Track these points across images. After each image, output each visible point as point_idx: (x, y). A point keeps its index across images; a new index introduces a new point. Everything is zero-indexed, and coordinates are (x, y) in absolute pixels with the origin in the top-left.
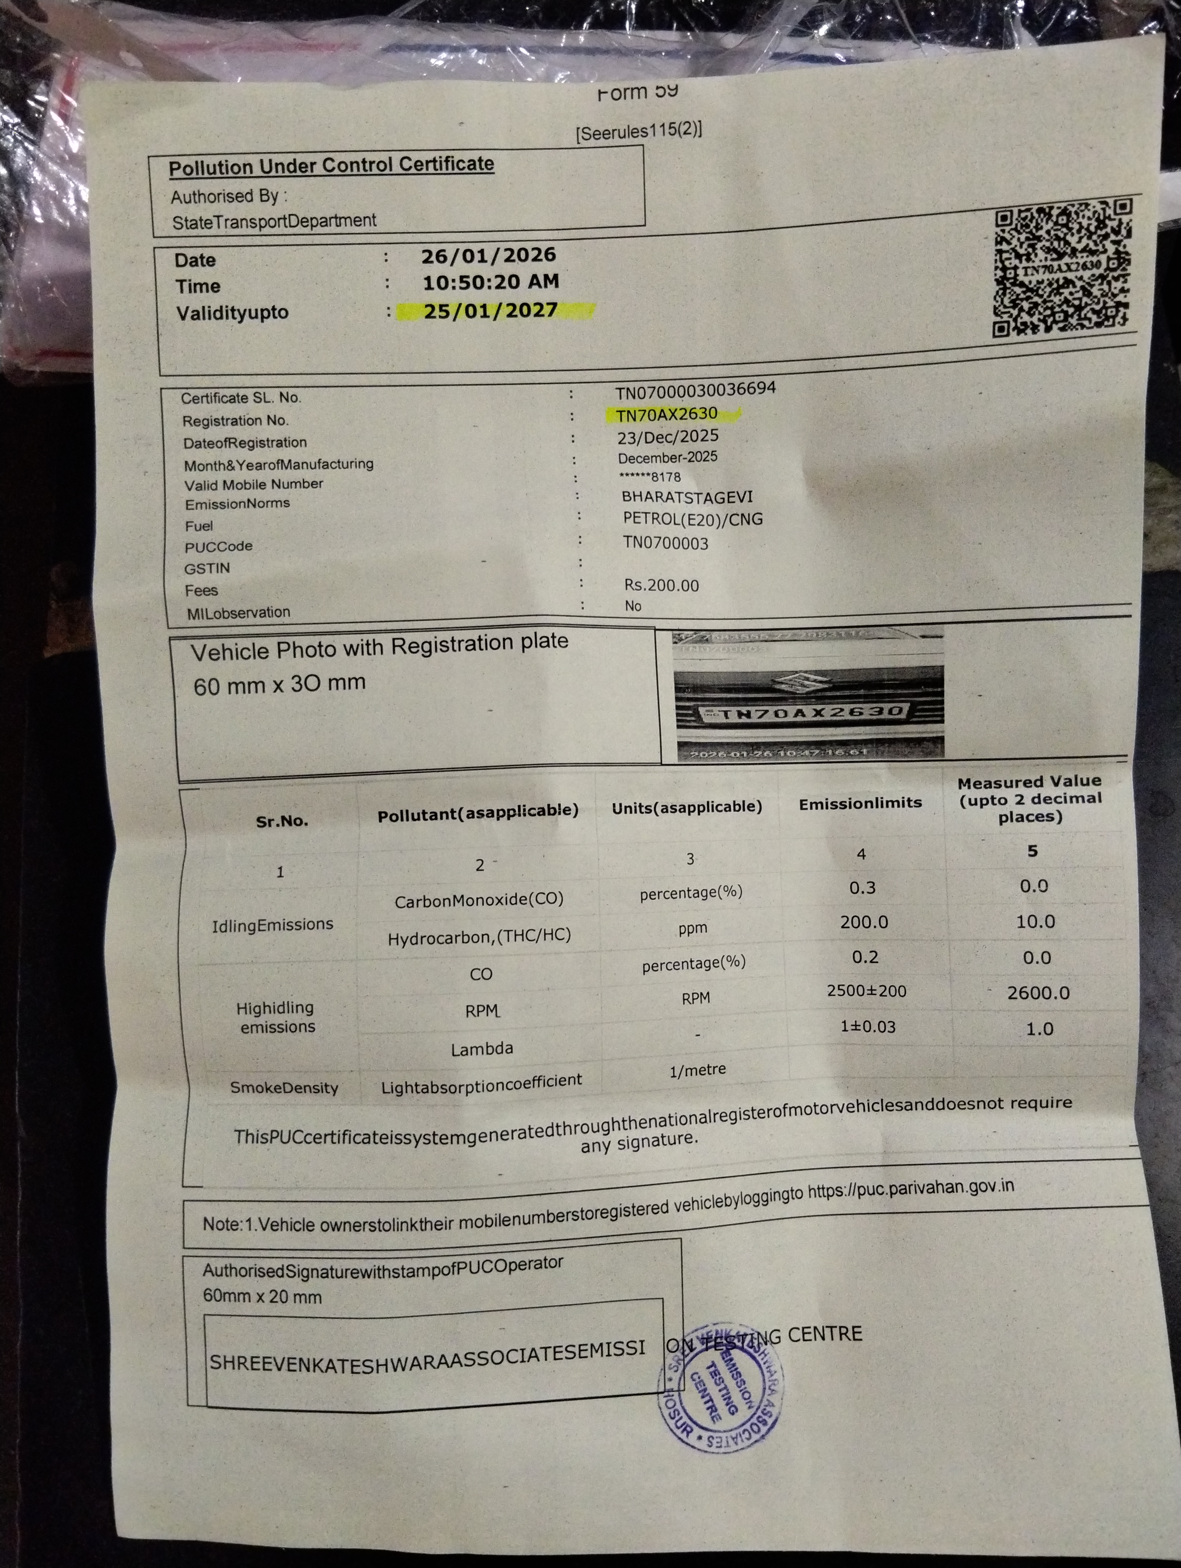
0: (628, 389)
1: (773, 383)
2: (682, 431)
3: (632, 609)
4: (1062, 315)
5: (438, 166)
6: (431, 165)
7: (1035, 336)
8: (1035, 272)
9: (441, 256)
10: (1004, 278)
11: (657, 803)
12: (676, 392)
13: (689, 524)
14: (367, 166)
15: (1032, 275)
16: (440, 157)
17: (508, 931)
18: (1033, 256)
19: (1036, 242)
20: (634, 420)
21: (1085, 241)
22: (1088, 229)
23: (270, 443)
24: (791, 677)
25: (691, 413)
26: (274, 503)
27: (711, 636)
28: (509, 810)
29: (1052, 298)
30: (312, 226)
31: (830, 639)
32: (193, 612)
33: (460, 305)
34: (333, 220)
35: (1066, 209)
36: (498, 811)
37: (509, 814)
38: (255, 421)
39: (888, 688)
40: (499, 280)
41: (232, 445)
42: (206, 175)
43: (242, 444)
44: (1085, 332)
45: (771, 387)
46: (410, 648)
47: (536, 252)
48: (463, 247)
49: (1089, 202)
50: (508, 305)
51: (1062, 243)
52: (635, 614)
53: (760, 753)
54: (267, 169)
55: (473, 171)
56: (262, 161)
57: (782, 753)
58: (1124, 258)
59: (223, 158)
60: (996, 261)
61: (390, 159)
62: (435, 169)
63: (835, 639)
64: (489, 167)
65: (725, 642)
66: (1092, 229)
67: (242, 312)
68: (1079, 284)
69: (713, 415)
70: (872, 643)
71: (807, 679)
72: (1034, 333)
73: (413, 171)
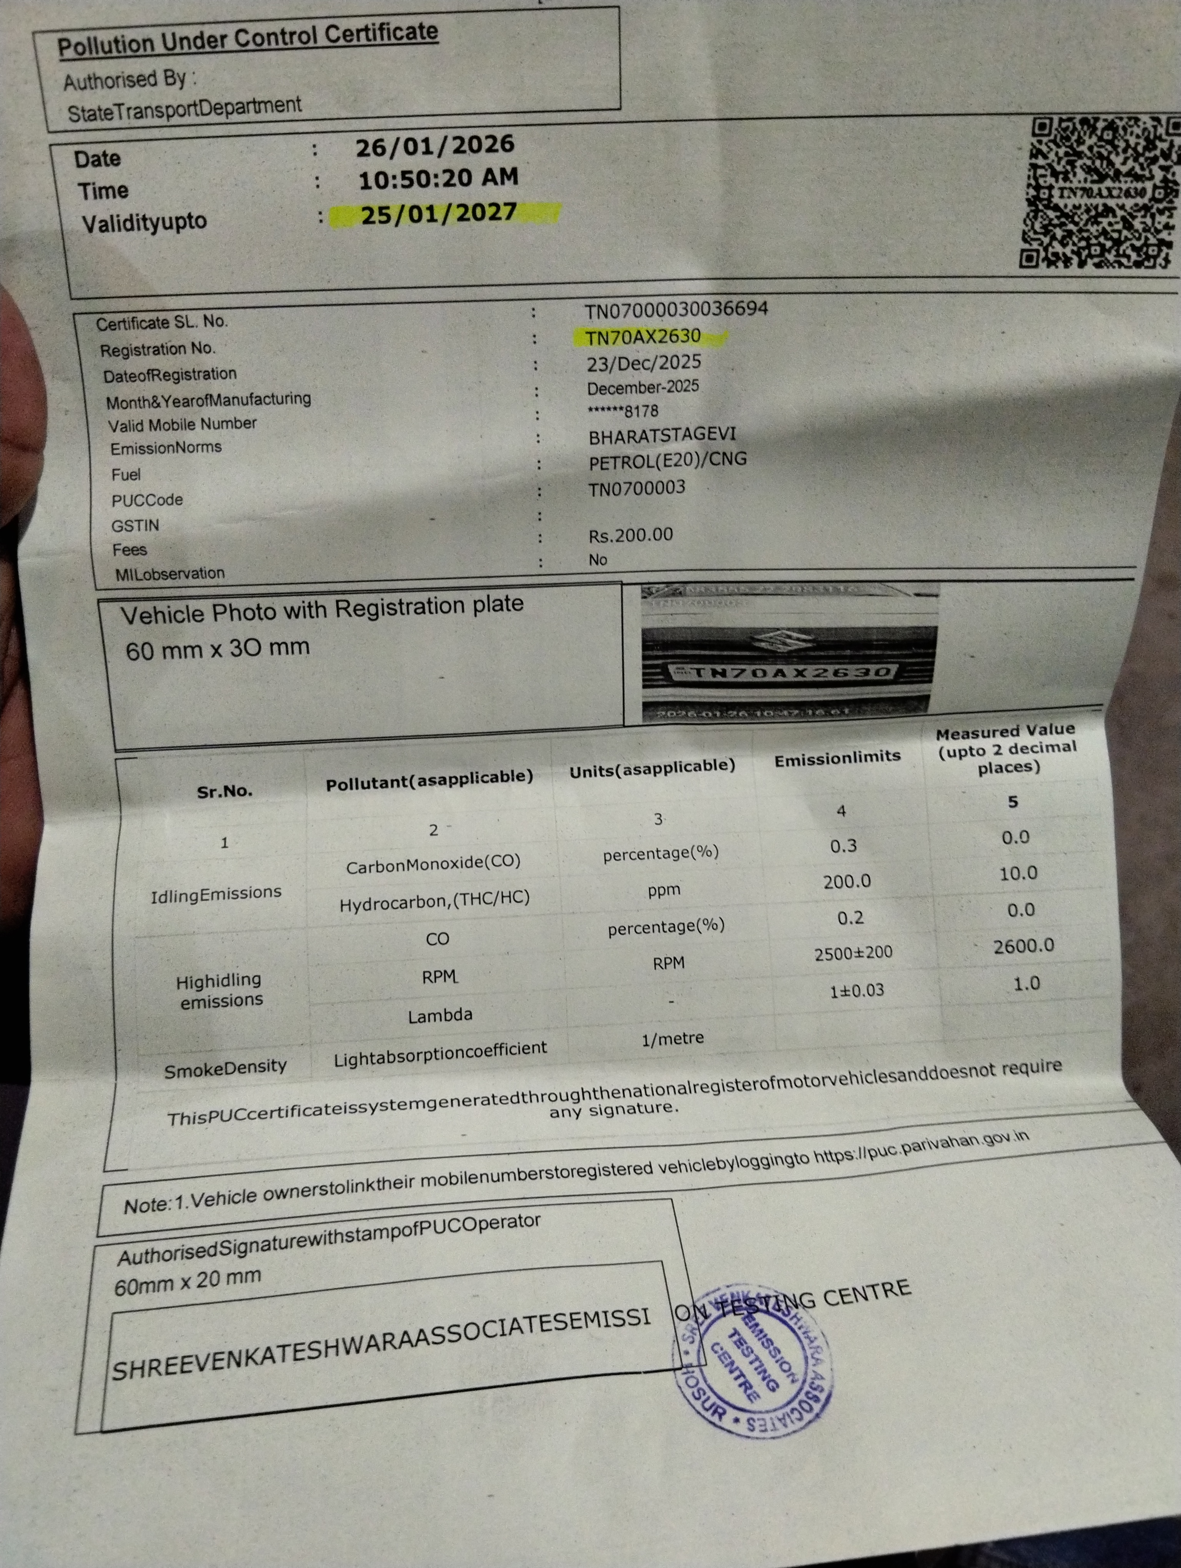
0: (599, 306)
1: (765, 303)
2: (661, 357)
3: (597, 563)
4: (1098, 248)
5: (371, 35)
6: (363, 35)
7: (1067, 270)
8: (1072, 195)
9: (378, 148)
10: (1037, 198)
11: (618, 766)
12: (655, 310)
13: (665, 466)
14: (287, 37)
15: (1069, 197)
16: (374, 24)
17: (464, 895)
18: (1071, 176)
19: (1075, 158)
20: (607, 342)
21: (1130, 163)
22: (1135, 149)
23: (196, 374)
24: (772, 634)
25: (673, 336)
26: (205, 447)
27: (685, 589)
28: (461, 777)
29: (1089, 227)
30: (228, 113)
31: (816, 594)
32: (122, 572)
33: (403, 206)
34: (251, 106)
35: (1113, 122)
36: (451, 778)
37: (462, 782)
38: (179, 349)
39: (876, 649)
40: (447, 176)
41: (156, 377)
42: (101, 54)
43: (166, 376)
44: (1123, 272)
45: (763, 308)
46: (355, 610)
47: (490, 141)
48: (404, 135)
49: (1139, 116)
50: (459, 206)
51: (1105, 163)
52: (600, 568)
53: (735, 713)
54: (170, 44)
55: (413, 41)
56: (164, 35)
57: (759, 713)
58: (1171, 188)
59: (118, 33)
60: (1029, 177)
61: (314, 28)
62: (368, 39)
63: (823, 594)
64: (432, 35)
65: (701, 594)
66: (1140, 149)
67: (155, 220)
68: (1120, 213)
69: (696, 337)
70: (861, 600)
71: (790, 637)
72: (1066, 267)
73: (342, 42)
